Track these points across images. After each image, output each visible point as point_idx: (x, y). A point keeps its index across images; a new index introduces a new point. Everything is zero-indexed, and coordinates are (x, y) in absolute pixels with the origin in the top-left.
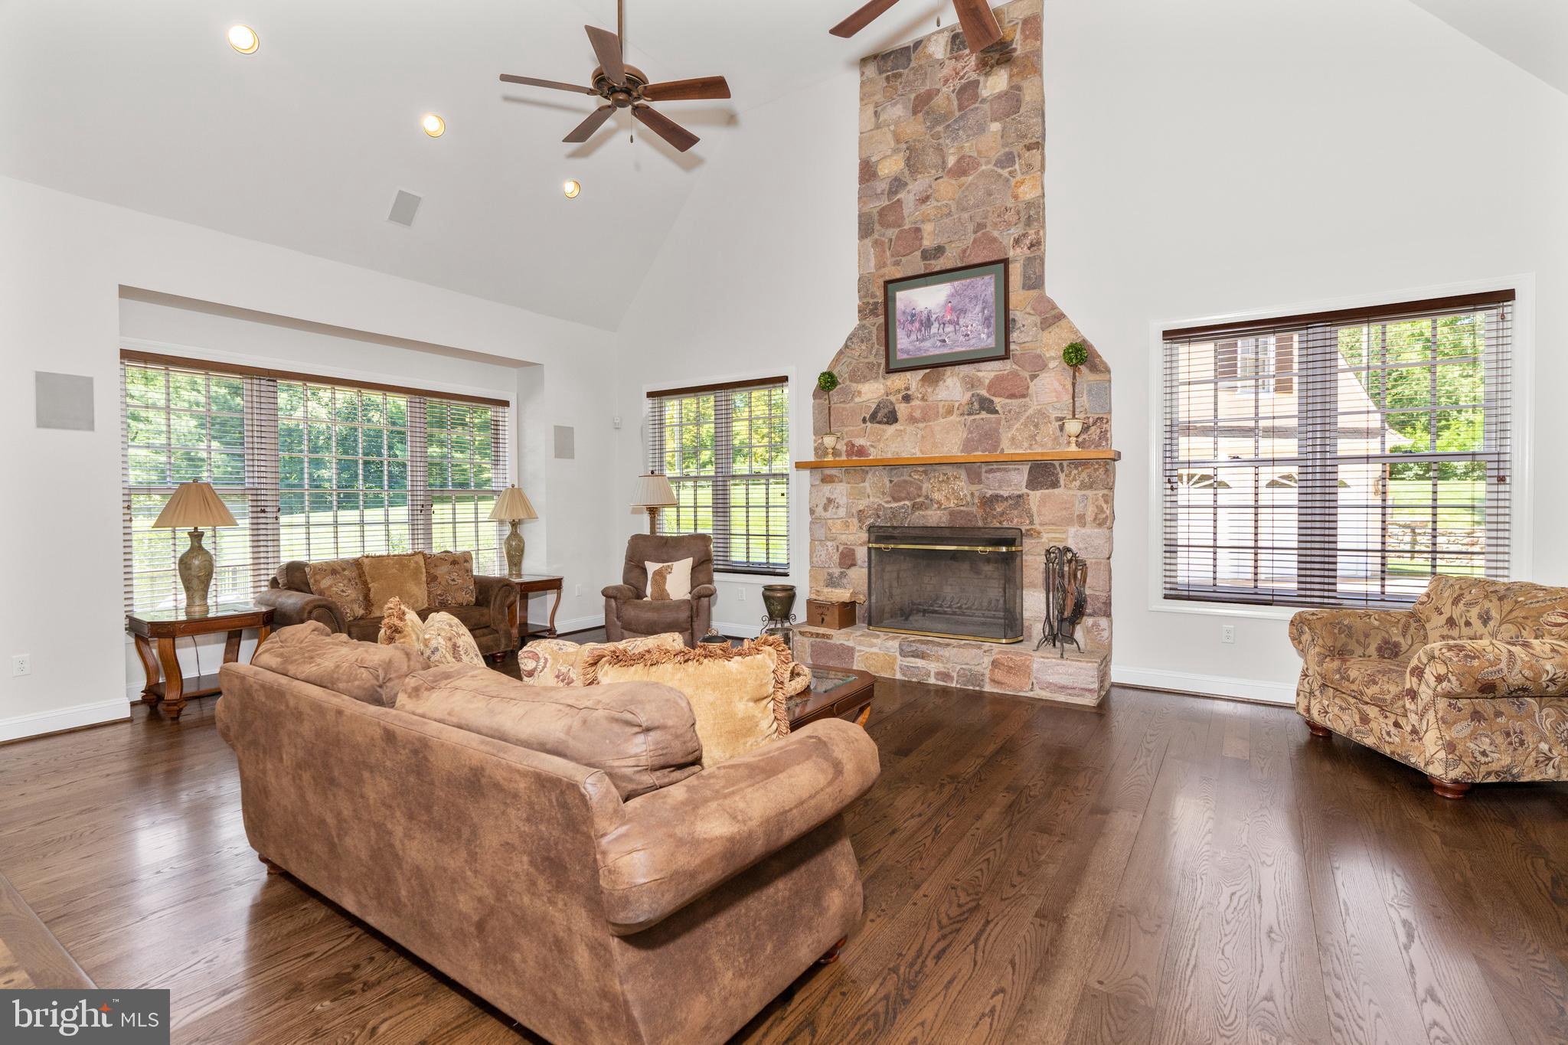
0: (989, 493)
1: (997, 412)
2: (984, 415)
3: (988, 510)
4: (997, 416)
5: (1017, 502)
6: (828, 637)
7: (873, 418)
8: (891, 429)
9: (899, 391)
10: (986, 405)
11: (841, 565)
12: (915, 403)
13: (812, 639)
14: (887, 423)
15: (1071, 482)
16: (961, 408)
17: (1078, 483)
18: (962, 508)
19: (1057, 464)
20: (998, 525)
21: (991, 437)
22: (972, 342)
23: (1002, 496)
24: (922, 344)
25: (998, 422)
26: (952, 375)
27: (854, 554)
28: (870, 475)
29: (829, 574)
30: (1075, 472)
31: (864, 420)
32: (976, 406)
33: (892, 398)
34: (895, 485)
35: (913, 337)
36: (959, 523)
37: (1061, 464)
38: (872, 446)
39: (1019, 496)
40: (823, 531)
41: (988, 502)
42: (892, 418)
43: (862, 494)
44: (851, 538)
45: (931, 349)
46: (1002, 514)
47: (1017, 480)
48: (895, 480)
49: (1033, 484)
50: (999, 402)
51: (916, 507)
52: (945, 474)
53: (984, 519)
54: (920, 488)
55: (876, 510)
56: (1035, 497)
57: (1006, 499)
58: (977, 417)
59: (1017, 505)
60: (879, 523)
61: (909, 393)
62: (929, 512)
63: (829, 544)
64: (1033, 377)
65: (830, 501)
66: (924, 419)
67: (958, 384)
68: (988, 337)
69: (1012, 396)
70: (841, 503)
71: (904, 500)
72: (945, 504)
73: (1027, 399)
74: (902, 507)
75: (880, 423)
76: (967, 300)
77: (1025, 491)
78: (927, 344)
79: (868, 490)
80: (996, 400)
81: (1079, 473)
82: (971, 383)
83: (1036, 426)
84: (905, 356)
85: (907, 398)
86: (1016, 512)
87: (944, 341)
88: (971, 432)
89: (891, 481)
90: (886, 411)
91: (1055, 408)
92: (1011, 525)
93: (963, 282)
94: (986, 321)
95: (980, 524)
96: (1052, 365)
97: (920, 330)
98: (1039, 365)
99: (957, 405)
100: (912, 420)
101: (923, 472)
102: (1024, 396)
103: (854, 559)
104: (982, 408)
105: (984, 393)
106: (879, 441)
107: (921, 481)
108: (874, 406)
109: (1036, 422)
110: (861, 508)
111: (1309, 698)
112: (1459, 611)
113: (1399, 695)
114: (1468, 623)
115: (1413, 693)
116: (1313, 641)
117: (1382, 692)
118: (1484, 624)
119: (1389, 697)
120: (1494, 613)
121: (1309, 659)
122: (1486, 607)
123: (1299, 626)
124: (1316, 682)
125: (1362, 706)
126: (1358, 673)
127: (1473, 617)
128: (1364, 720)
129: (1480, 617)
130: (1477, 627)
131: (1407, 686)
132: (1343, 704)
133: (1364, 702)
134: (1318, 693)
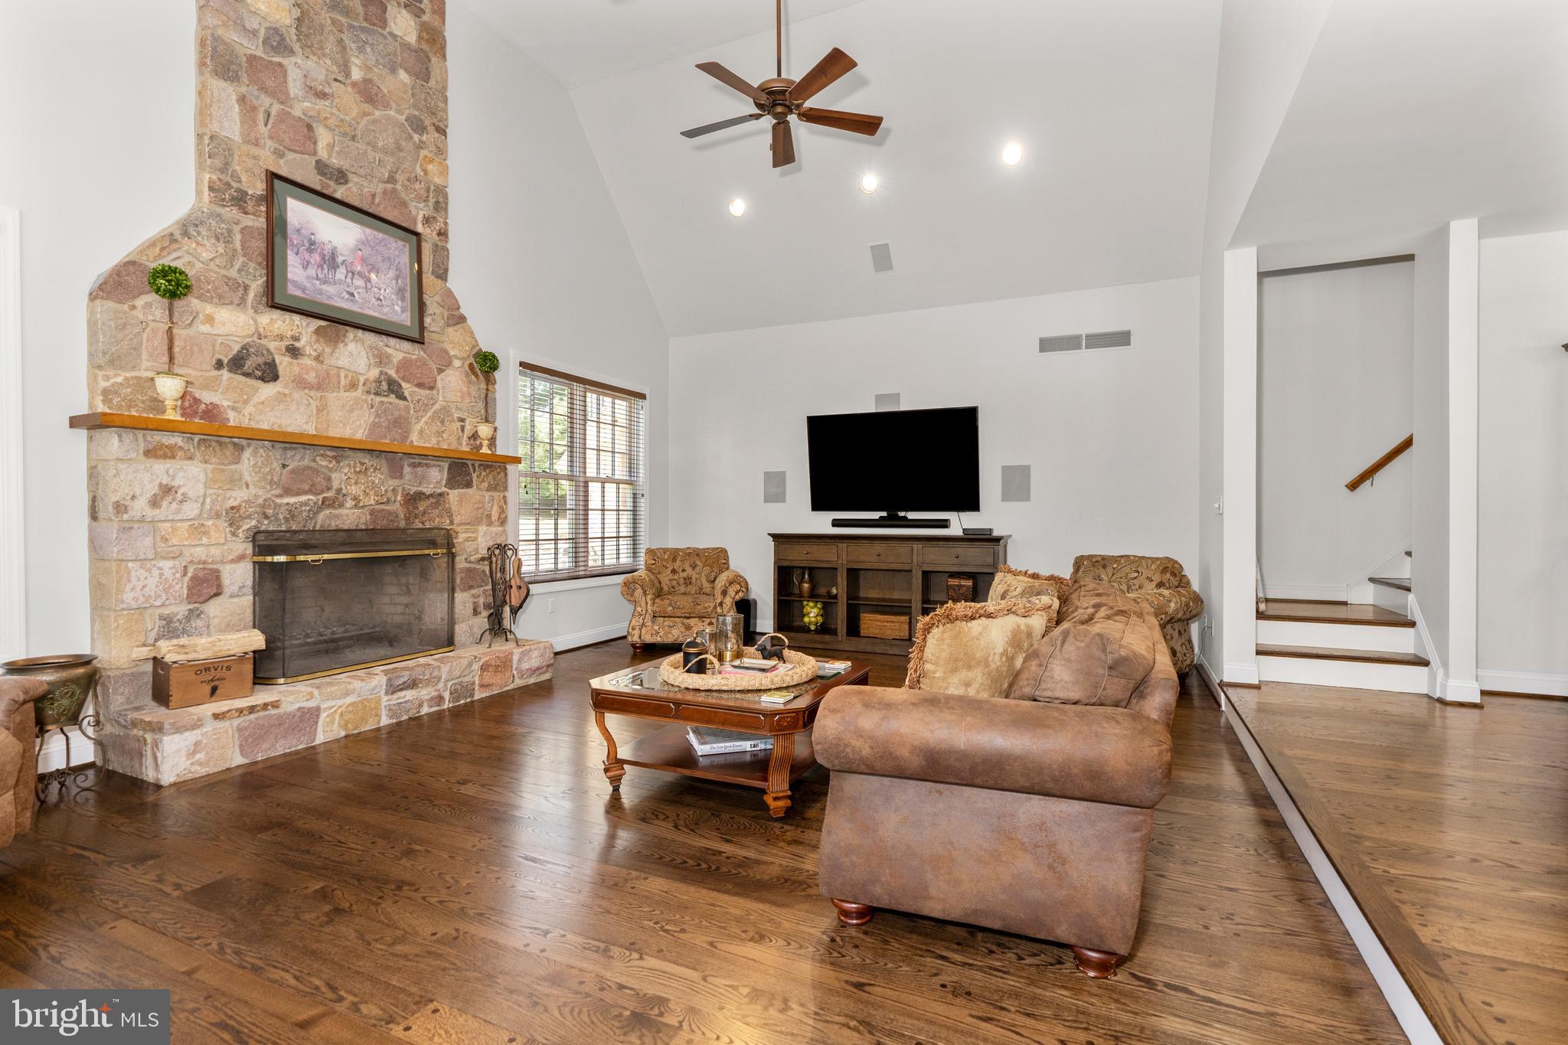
0: (413, 490)
1: (405, 399)
2: (392, 398)
3: (411, 508)
4: (406, 403)
5: (438, 502)
6: (275, 705)
7: (237, 364)
8: (268, 390)
9: (281, 338)
10: (394, 388)
11: (191, 597)
12: (307, 361)
13: (236, 722)
14: (263, 379)
15: (481, 483)
16: (368, 385)
17: (485, 485)
18: (382, 507)
19: (469, 463)
20: (420, 526)
21: (401, 424)
22: (386, 310)
23: (424, 494)
24: (324, 287)
25: (407, 409)
26: (356, 339)
27: (218, 578)
28: (247, 454)
29: (161, 618)
30: (484, 473)
31: (219, 365)
32: (384, 385)
33: (273, 346)
34: (293, 472)
35: (312, 271)
36: (381, 524)
37: (473, 465)
38: (234, 409)
39: (441, 495)
40: (148, 541)
41: (413, 499)
42: (269, 373)
43: (235, 481)
44: (215, 552)
45: (335, 295)
46: (424, 513)
47: (435, 478)
48: (292, 465)
49: (452, 483)
50: (407, 388)
51: (327, 503)
52: (362, 464)
53: (407, 519)
54: (329, 479)
55: (263, 506)
56: (454, 495)
57: (428, 497)
58: (385, 399)
59: (436, 505)
60: (266, 525)
61: (297, 344)
62: (344, 511)
63: (166, 565)
64: (440, 371)
65: (167, 490)
66: (319, 387)
67: (363, 353)
68: (403, 312)
69: (420, 385)
70: (191, 494)
71: (306, 493)
72: (365, 501)
73: (434, 392)
74: (305, 504)
75: (247, 375)
76: (380, 259)
77: (445, 489)
78: (330, 289)
79: (247, 477)
80: (404, 385)
81: (487, 475)
82: (381, 359)
83: (442, 422)
84: (298, 293)
85: (293, 352)
86: (437, 511)
87: (352, 295)
88: (377, 415)
89: (284, 466)
90: (260, 360)
91: (457, 408)
92: (433, 525)
93: (376, 233)
94: (400, 292)
95: (402, 524)
96: (457, 363)
97: (321, 266)
98: (445, 363)
99: (362, 380)
100: (300, 383)
101: (334, 457)
102: (432, 388)
103: (219, 586)
104: (391, 390)
105: (392, 373)
106: (246, 402)
107: (331, 470)
108: (236, 348)
109: (442, 417)
110: (232, 503)
111: (641, 629)
112: (677, 565)
113: (715, 607)
114: (684, 570)
115: (721, 604)
116: (645, 593)
117: (705, 608)
118: (694, 568)
119: (710, 610)
120: (698, 562)
121: (643, 604)
122: (693, 560)
123: (631, 586)
124: (649, 617)
125: (686, 621)
126: (685, 602)
127: (687, 566)
128: (688, 628)
129: (691, 566)
130: (689, 571)
131: (718, 601)
132: (671, 624)
133: (689, 618)
134: (650, 624)
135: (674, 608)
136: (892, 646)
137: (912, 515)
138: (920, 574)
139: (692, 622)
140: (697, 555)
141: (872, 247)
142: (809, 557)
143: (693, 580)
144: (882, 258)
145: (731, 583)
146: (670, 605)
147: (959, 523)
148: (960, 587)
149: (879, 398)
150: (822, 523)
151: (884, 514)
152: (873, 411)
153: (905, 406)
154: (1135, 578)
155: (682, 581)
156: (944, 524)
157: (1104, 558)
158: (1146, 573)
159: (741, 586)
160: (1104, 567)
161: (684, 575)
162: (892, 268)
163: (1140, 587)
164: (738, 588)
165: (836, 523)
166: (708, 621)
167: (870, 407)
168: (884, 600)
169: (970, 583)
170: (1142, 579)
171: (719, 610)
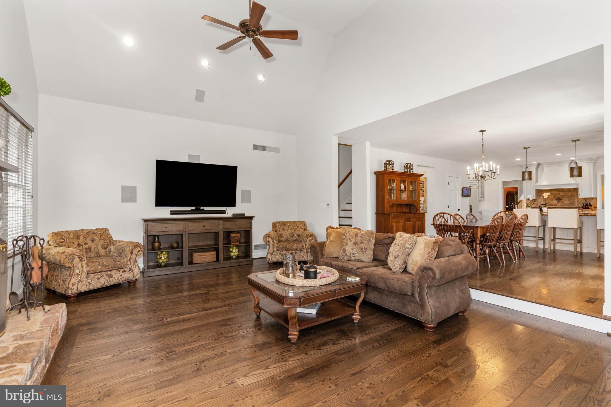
111: (78, 284)
112: (81, 241)
113: (127, 262)
114: (86, 244)
115: (130, 260)
116: (81, 261)
117: (122, 263)
118: (93, 242)
119: (125, 264)
120: (95, 238)
121: (80, 267)
122: (92, 237)
123: (71, 257)
124: (84, 275)
125: (109, 273)
126: (106, 261)
127: (88, 241)
128: (110, 276)
129: (91, 240)
130: (90, 244)
131: (129, 258)
132: (100, 276)
133: (110, 271)
134: (85, 279)
135: (102, 266)
136: (210, 265)
137: (206, 209)
138: (222, 233)
139: (113, 273)
140: (94, 233)
141: (197, 90)
142: (167, 230)
143: (92, 249)
144: (200, 96)
145: (135, 247)
146: (100, 265)
147: (230, 212)
148: (235, 237)
149: (189, 156)
150: (165, 212)
151: (194, 208)
152: (187, 161)
153: (202, 162)
154: (297, 228)
155: (84, 250)
156: (224, 212)
157: (283, 222)
158: (300, 226)
159: (141, 248)
160: (285, 225)
161: (87, 246)
162: (203, 102)
163: (299, 231)
164: (139, 249)
165: (172, 213)
166: (122, 270)
167: (185, 160)
168: (195, 246)
169: (239, 235)
170: (299, 228)
171: (129, 263)
